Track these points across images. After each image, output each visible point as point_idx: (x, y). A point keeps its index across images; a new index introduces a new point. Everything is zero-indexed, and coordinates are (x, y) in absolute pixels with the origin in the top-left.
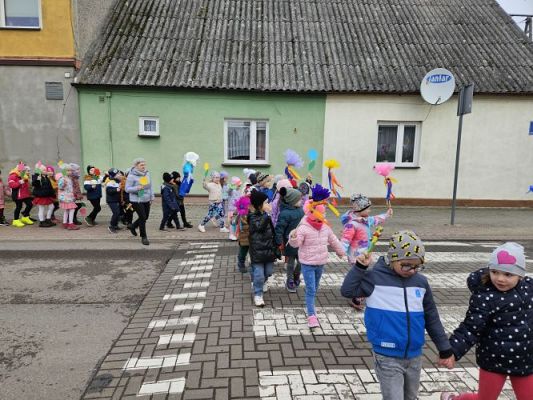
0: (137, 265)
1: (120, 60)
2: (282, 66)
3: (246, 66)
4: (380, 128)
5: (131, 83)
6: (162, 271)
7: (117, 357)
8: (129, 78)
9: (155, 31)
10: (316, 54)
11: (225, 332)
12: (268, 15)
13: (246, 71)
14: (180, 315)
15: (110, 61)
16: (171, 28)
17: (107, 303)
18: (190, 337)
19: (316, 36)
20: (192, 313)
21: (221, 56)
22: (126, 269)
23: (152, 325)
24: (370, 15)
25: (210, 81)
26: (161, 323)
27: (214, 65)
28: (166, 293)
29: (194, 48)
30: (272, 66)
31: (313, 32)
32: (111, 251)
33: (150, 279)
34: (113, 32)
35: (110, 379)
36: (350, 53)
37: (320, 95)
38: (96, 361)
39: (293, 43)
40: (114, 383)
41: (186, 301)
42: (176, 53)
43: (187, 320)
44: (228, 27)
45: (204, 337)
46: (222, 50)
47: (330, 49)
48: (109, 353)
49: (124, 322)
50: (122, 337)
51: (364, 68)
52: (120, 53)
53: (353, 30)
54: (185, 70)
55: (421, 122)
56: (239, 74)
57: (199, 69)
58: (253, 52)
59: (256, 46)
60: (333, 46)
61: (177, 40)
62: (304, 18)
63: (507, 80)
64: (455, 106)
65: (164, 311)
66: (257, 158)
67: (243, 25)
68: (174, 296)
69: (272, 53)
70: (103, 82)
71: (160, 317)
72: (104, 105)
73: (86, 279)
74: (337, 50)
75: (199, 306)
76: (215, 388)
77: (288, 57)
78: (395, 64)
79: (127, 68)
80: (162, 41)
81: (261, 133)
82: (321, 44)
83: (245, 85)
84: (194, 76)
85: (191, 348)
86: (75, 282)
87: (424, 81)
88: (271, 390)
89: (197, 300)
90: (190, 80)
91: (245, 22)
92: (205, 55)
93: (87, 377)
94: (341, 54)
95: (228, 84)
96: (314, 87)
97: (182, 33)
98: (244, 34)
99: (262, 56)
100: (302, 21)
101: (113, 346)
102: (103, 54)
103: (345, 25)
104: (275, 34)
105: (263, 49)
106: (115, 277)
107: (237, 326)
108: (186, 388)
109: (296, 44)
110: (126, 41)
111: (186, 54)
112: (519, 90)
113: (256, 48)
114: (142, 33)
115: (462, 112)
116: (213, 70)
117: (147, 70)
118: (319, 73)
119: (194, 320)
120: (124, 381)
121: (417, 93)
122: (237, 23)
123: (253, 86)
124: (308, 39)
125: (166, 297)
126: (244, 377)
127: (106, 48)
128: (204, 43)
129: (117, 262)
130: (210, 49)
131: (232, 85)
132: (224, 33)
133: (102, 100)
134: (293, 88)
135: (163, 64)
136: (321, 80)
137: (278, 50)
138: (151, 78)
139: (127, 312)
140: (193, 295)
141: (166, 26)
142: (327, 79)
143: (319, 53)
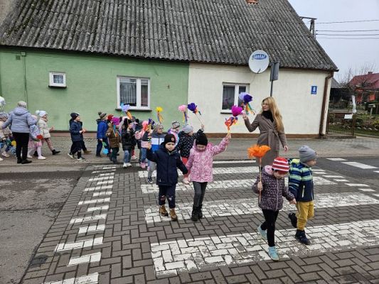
0: (54, 182)
1: (33, 28)
2: (159, 41)
3: (132, 39)
4: (224, 87)
5: (42, 46)
6: (75, 186)
7: (49, 244)
8: (41, 42)
9: (61, 8)
10: (182, 34)
11: (126, 222)
12: (147, 4)
13: (132, 42)
14: (92, 214)
15: (24, 28)
16: (74, 6)
17: (36, 209)
18: (102, 227)
19: (182, 22)
20: (101, 212)
21: (113, 31)
22: (46, 186)
23: (72, 221)
24: (217, 11)
25: (106, 47)
26: (79, 220)
27: (108, 37)
28: (80, 200)
29: (92, 23)
30: (152, 40)
31: (179, 19)
32: (32, 173)
33: (66, 191)
34: (27, 6)
35: (46, 258)
36: (205, 35)
37: (185, 63)
38: (33, 248)
39: (166, 25)
40: (49, 260)
41: (96, 205)
42: (78, 26)
43: (98, 217)
44: (118, 10)
45: (112, 226)
46: (114, 26)
47: (192, 31)
48: (42, 242)
49: (51, 221)
50: (51, 231)
51: (214, 46)
52: (32, 23)
53: (206, 20)
54: (86, 39)
55: (249, 84)
56: (127, 45)
57: (97, 39)
58: (137, 29)
59: (139, 26)
60: (193, 29)
61: (79, 16)
62: (173, 8)
63: (299, 59)
64: (268, 75)
65: (81, 212)
66: (142, 105)
67: (129, 9)
68: (86, 202)
69: (151, 31)
70: (19, 44)
71: (78, 216)
72: (20, 62)
73: (16, 193)
74: (196, 33)
75: (106, 207)
76: (122, 256)
77: (162, 34)
78: (233, 45)
79: (39, 34)
80: (67, 15)
81: (144, 88)
82: (185, 28)
83: (132, 53)
84: (93, 44)
85: (103, 234)
86: (6, 196)
87: (251, 57)
88: (159, 254)
89: (104, 203)
90: (90, 46)
91: (131, 7)
92: (101, 28)
93: (28, 258)
94: (199, 36)
95: (119, 51)
96: (181, 58)
97: (83, 10)
98: (131, 16)
99: (144, 32)
100: (172, 10)
101: (45, 237)
102: (19, 23)
103: (201, 16)
104: (153, 18)
105: (144, 28)
106: (38, 191)
107: (134, 218)
108: (102, 258)
109: (168, 26)
110: (37, 14)
111: (86, 27)
112: (305, 66)
113: (140, 27)
114: (50, 8)
115: (273, 79)
116: (107, 40)
117: (56, 37)
118: (184, 48)
119: (104, 216)
120: (56, 258)
121: (247, 65)
122: (125, 7)
123: (137, 53)
124: (176, 23)
125: (81, 203)
126: (141, 248)
127: (21, 18)
128: (100, 20)
129: (38, 181)
130: (104, 24)
131: (122, 52)
132: (115, 14)
133: (18, 58)
134: (167, 57)
135: (68, 33)
136: (185, 53)
137: (155, 29)
138: (58, 43)
139: (52, 214)
140: (100, 201)
141: (70, 4)
142: (190, 52)
143: (184, 34)
